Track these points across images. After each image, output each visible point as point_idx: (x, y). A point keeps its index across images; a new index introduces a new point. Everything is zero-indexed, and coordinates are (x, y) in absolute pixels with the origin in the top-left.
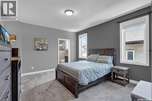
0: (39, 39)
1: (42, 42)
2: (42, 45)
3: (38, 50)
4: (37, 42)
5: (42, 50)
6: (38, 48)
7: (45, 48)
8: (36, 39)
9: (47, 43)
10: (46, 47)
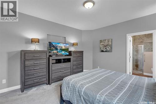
0: (103, 41)
1: (106, 43)
2: (106, 46)
3: (102, 51)
4: (102, 43)
5: (106, 51)
6: (102, 49)
7: (109, 50)
8: (101, 41)
9: (110, 43)
10: (110, 48)
